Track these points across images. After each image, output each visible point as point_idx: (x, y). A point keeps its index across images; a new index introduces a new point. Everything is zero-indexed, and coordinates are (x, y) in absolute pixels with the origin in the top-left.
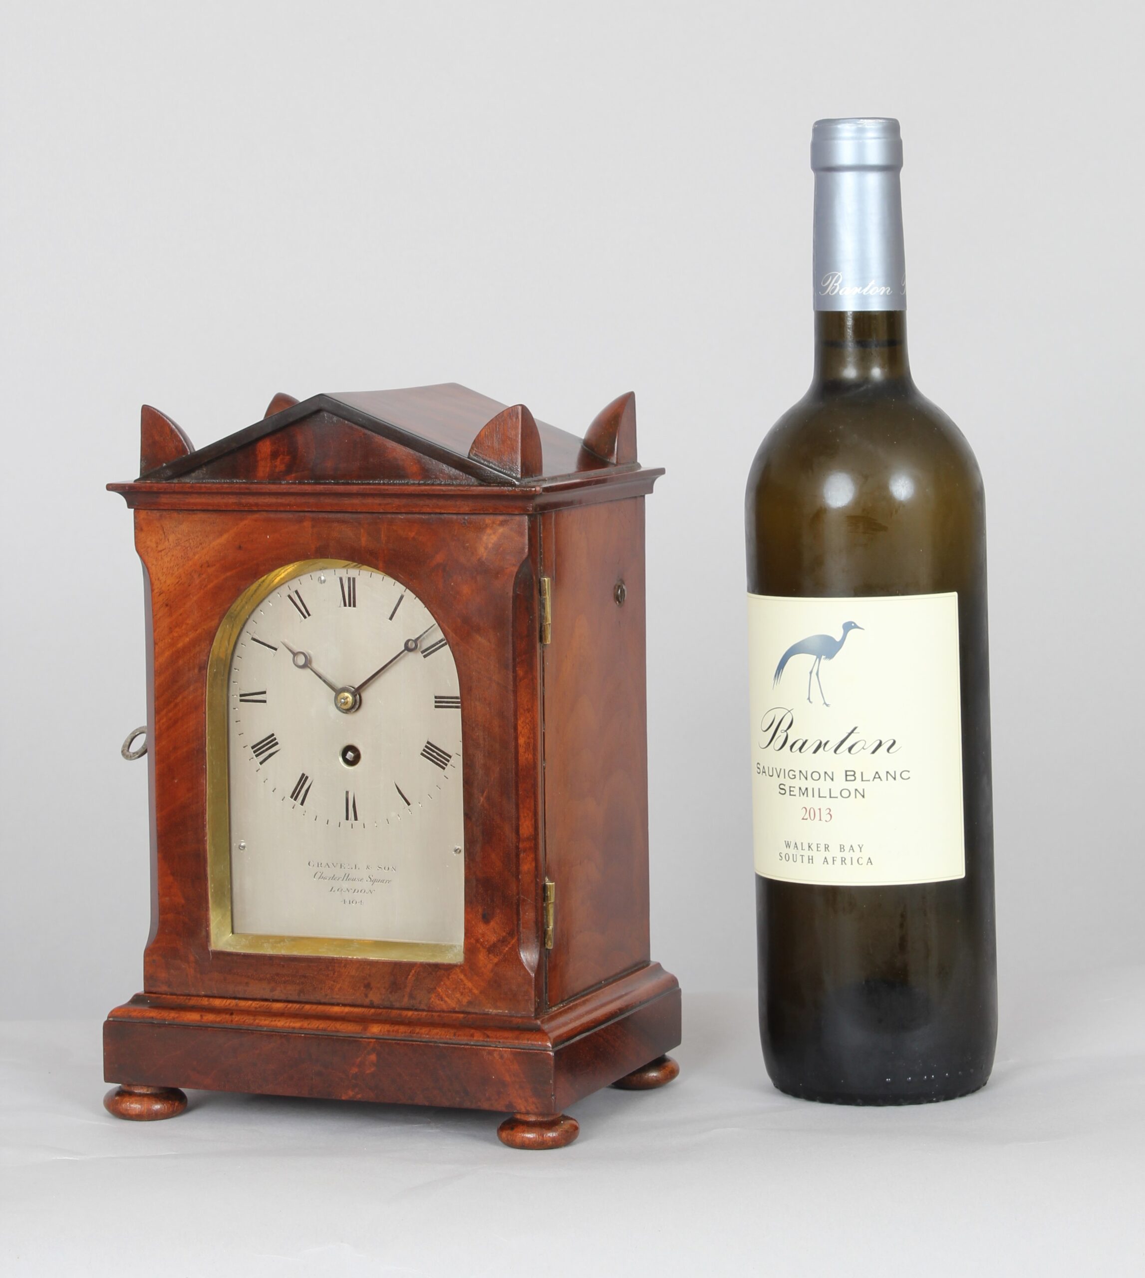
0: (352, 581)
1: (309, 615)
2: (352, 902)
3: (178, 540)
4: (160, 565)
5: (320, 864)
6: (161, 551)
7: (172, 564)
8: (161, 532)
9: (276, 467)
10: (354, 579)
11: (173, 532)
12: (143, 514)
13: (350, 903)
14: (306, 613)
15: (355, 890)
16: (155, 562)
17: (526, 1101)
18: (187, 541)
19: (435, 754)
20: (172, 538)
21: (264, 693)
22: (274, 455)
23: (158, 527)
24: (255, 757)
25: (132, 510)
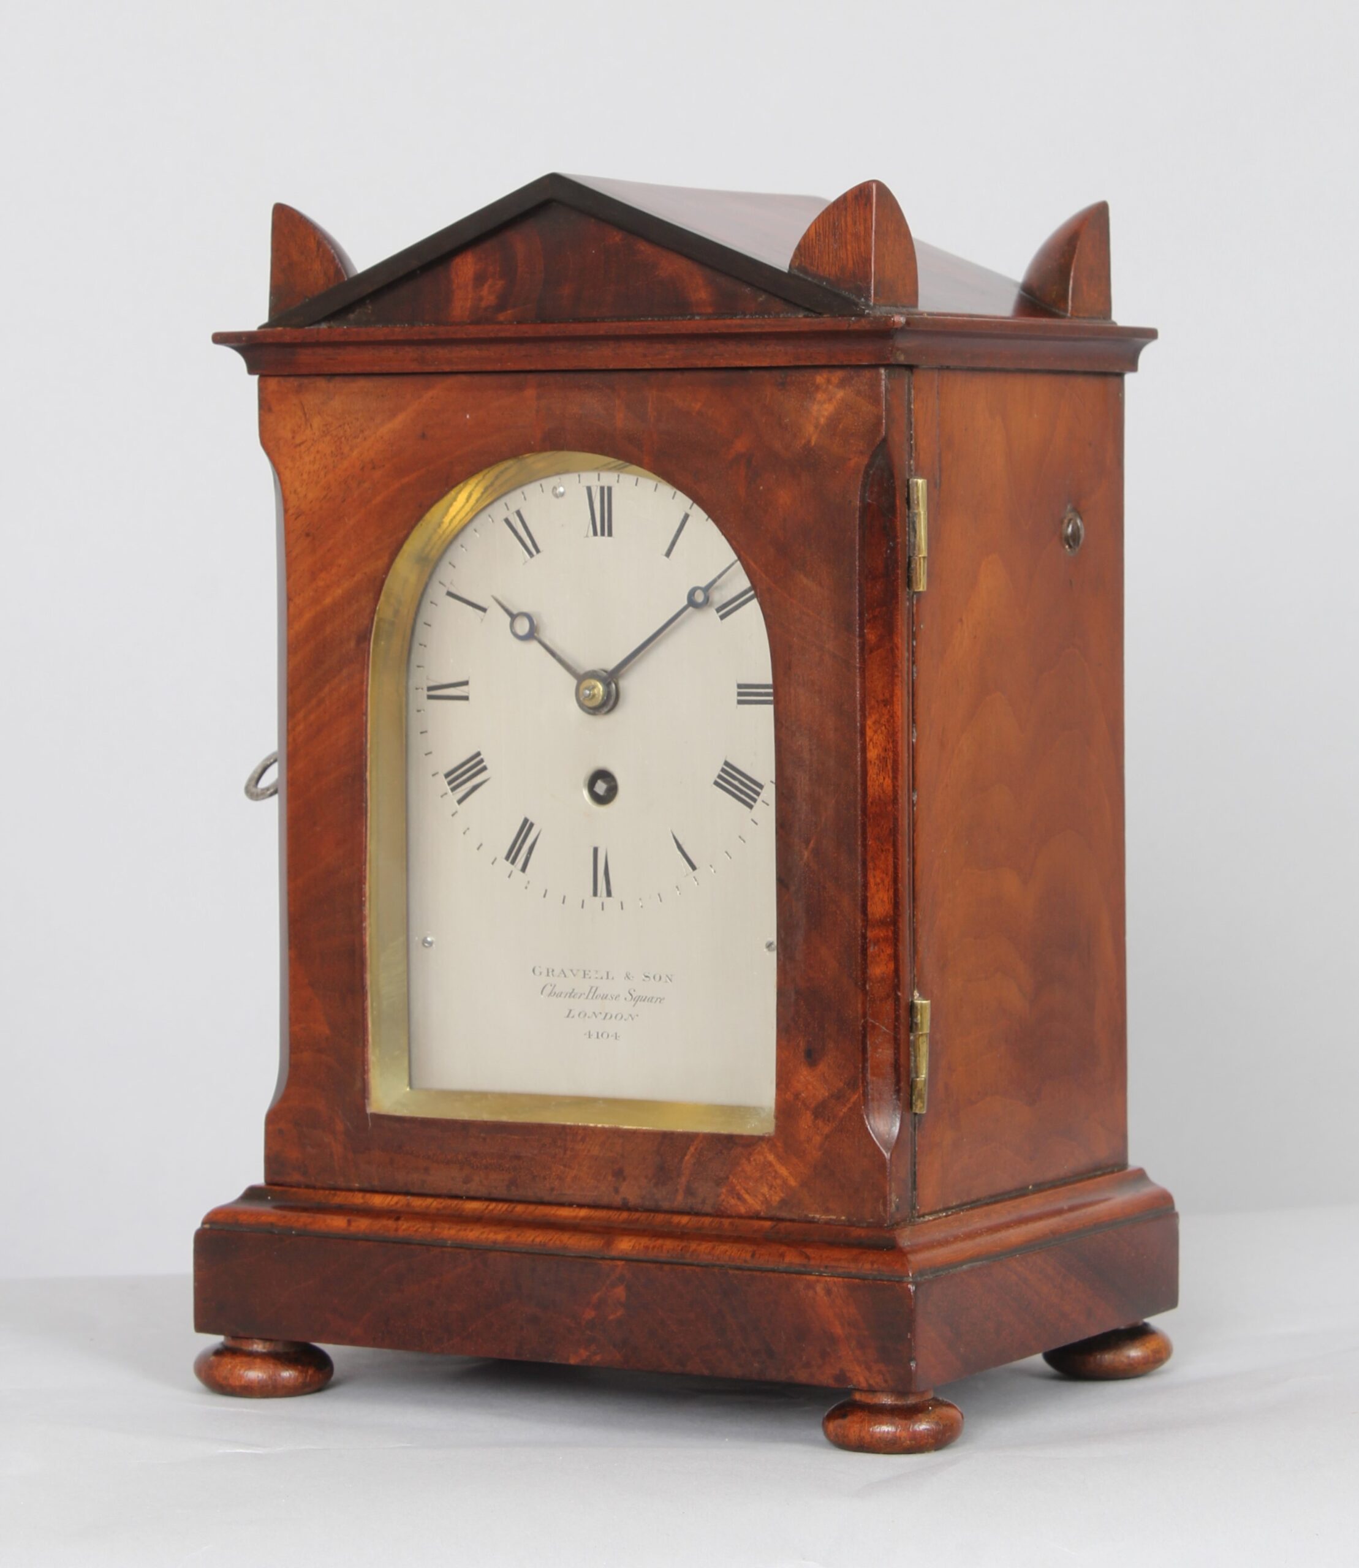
0: (607, 493)
1: (538, 551)
2: (602, 1035)
3: (326, 425)
4: (298, 468)
5: (550, 971)
6: (300, 445)
7: (316, 466)
8: (300, 413)
9: (481, 298)
10: (610, 489)
11: (319, 413)
12: (273, 383)
13: (598, 1037)
14: (532, 548)
15: (606, 1014)
16: (290, 464)
17: (869, 1369)
18: (340, 426)
19: (736, 783)
20: (317, 422)
21: (466, 683)
22: (480, 279)
23: (295, 405)
24: (450, 791)
25: (256, 378)
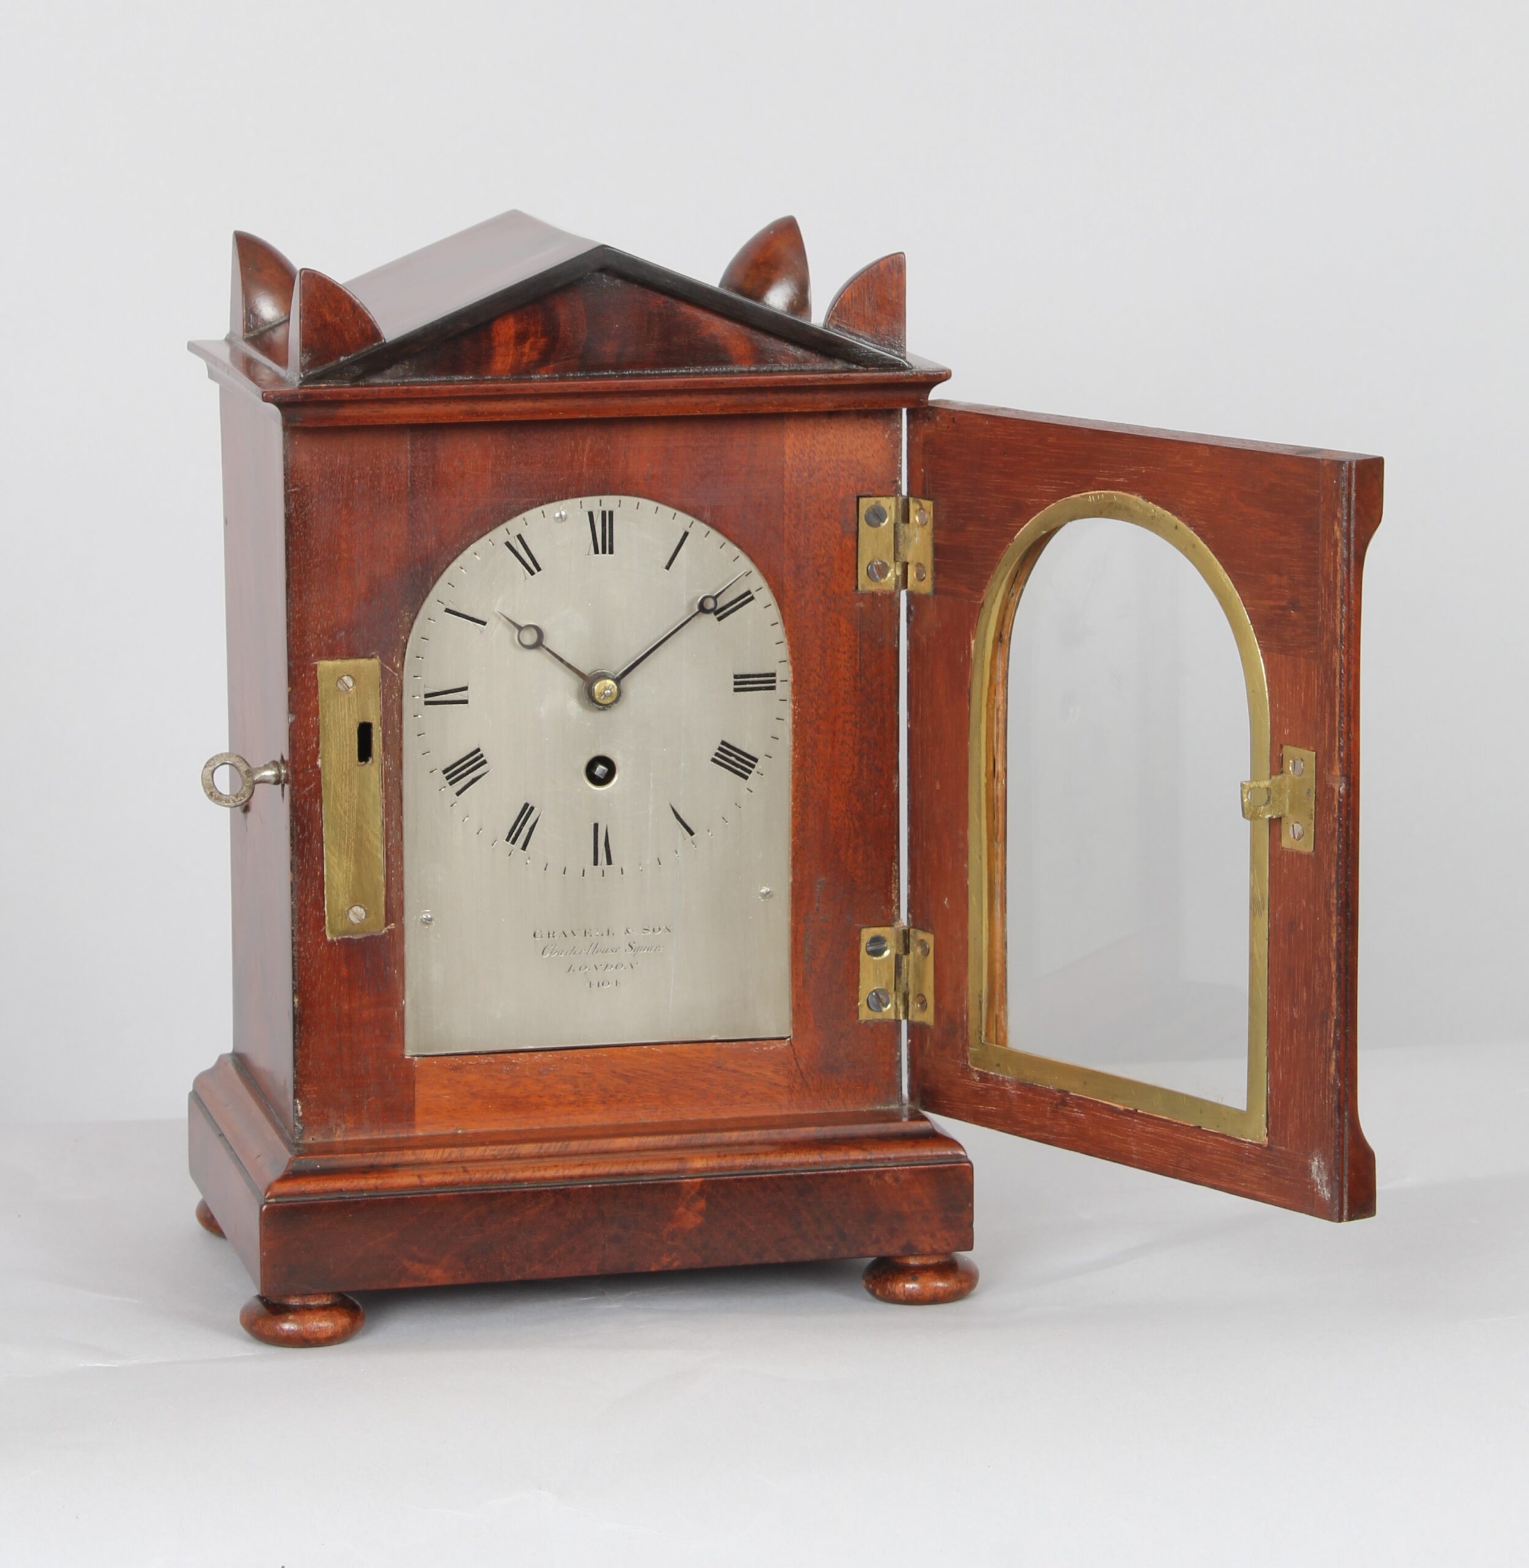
0: (608, 518)
1: (539, 569)
2: (603, 984)
5: (551, 932)
9: (522, 355)
10: (611, 513)
13: (599, 986)
14: (533, 567)
15: (607, 966)
17: (933, 1236)
19: (733, 758)
21: (466, 689)
22: (521, 338)
24: (448, 785)
